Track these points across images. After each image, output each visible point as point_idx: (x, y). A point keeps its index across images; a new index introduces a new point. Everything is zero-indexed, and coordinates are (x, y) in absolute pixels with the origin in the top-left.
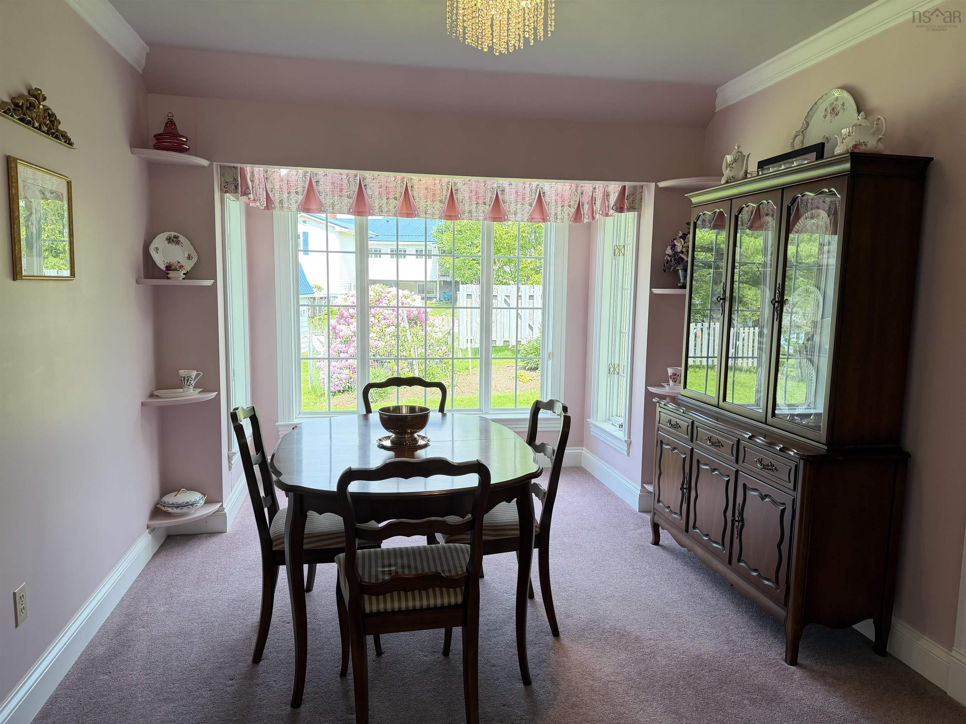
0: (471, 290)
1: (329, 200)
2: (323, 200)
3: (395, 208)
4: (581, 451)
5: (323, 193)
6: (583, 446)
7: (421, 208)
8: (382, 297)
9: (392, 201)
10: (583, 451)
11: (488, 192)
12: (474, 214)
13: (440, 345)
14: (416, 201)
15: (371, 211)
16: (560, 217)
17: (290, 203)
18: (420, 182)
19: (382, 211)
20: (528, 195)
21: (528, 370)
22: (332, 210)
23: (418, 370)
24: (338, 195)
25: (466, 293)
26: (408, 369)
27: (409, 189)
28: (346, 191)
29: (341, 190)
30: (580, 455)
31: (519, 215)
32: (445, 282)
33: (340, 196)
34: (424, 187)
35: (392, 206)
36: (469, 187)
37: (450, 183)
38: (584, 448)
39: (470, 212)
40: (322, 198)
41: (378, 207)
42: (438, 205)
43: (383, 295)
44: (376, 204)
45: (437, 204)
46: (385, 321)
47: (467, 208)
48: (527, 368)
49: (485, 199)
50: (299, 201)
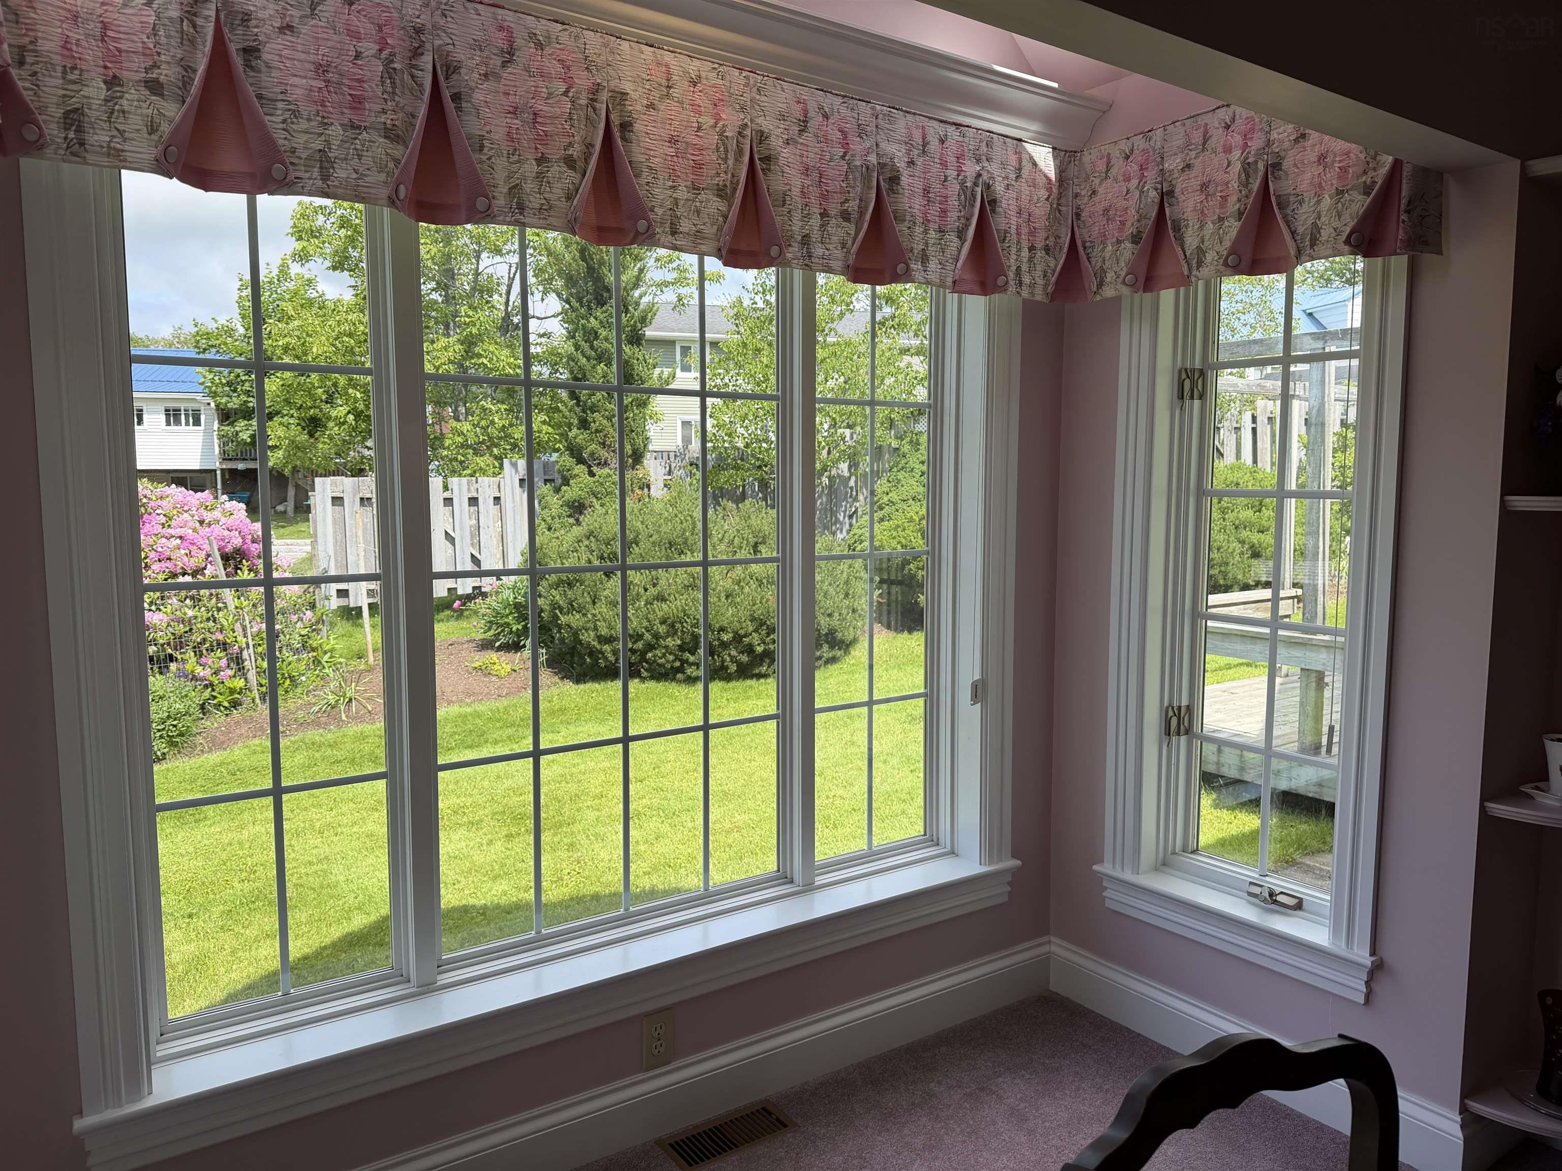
0: (341, 488)
1: (304, 137)
2: (280, 137)
3: (569, 198)
4: (1045, 948)
5: (280, 105)
6: (1048, 933)
7: (660, 211)
8: (149, 510)
9: (556, 170)
10: (1054, 948)
11: (855, 179)
12: (818, 250)
13: (299, 609)
14: (643, 181)
15: (481, 203)
16: (1026, 279)
17: (121, 133)
18: (653, 112)
19: (521, 208)
20: (953, 202)
21: (499, 649)
22: (320, 183)
23: (254, 671)
24: (346, 121)
25: (330, 494)
26: (231, 673)
27: (617, 133)
28: (377, 107)
29: (357, 103)
30: (1045, 962)
31: (933, 265)
32: (233, 472)
33: (353, 127)
34: (665, 134)
35: (557, 192)
36: (801, 156)
37: (748, 132)
38: (1052, 939)
39: (806, 240)
40: (274, 121)
41: (505, 190)
42: (714, 205)
43: (152, 504)
44: (500, 176)
45: (708, 201)
46: (163, 564)
47: (797, 226)
48: (497, 644)
49: (847, 201)
50: (166, 128)
